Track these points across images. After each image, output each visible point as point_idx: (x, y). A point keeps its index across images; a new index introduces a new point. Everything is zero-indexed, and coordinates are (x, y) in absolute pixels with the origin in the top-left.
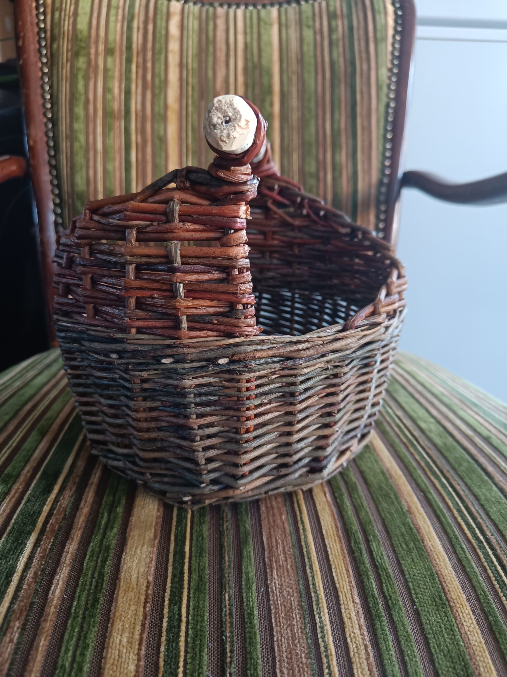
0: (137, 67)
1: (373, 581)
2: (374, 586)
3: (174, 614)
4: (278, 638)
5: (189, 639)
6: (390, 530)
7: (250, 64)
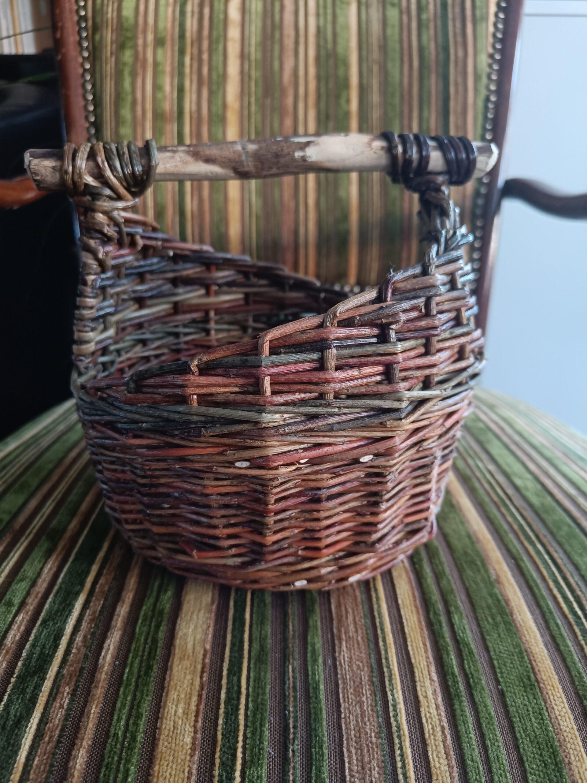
0: (192, 59)
1: (453, 657)
2: (454, 662)
3: (233, 685)
4: (345, 715)
5: (249, 713)
6: (474, 601)
7: (323, 53)
